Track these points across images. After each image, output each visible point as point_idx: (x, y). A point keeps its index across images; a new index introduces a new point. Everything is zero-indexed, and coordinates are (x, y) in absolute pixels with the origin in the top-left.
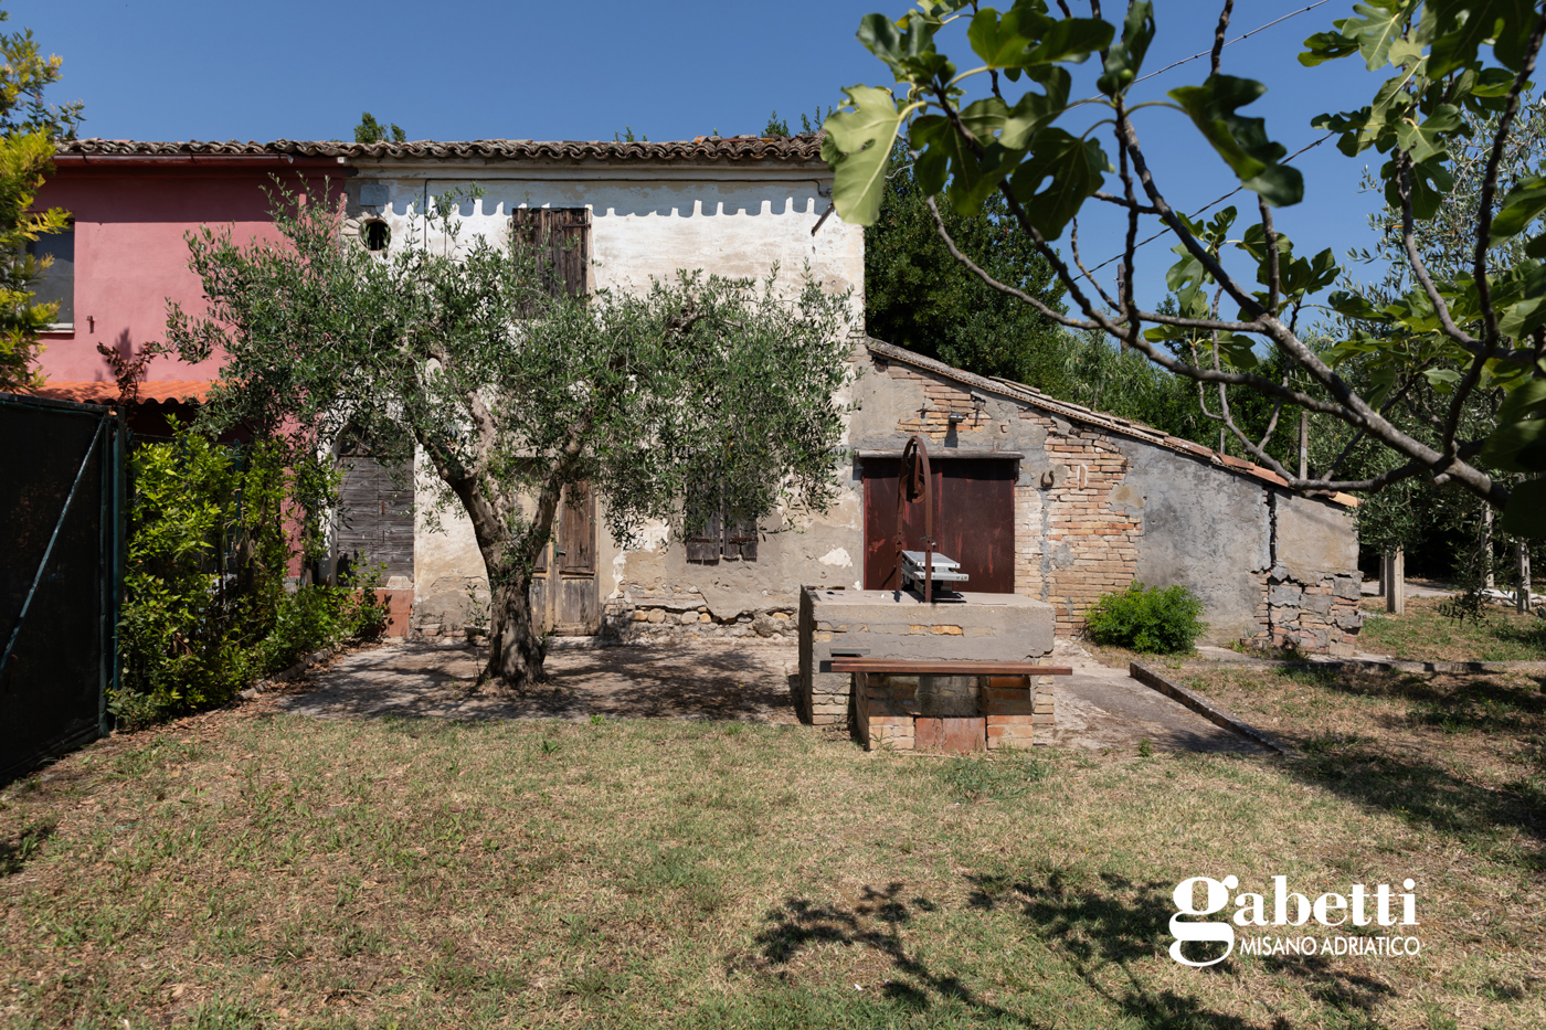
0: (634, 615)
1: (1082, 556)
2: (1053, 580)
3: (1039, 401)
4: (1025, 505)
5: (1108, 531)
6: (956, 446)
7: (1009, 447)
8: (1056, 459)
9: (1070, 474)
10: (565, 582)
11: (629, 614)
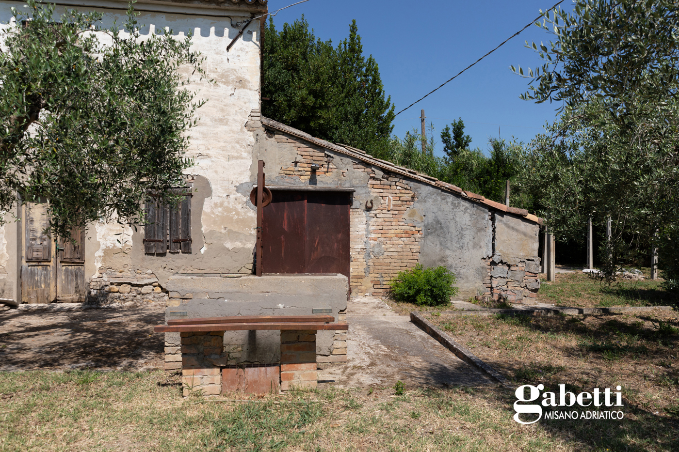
0: (110, 289)
1: (389, 250)
2: (372, 264)
3: (364, 158)
4: (356, 220)
5: (403, 235)
6: (316, 184)
7: (347, 185)
8: (374, 193)
9: (382, 202)
10: (64, 268)
11: (107, 288)
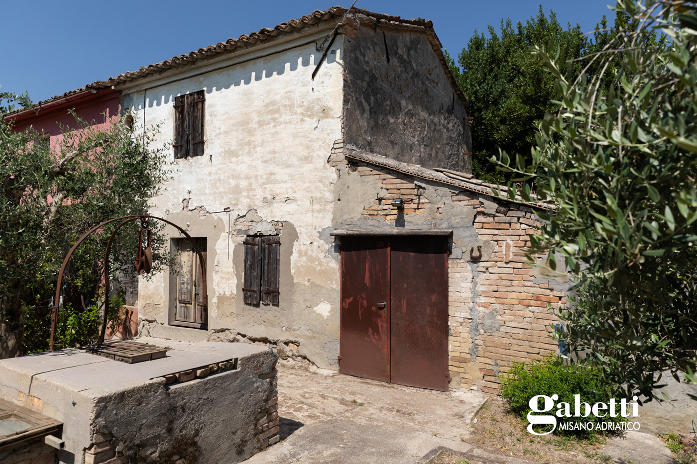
1: (507, 324)
2: (481, 343)
3: (468, 185)
4: (458, 275)
5: (532, 302)
7: (444, 225)
8: (484, 236)
9: (497, 248)
